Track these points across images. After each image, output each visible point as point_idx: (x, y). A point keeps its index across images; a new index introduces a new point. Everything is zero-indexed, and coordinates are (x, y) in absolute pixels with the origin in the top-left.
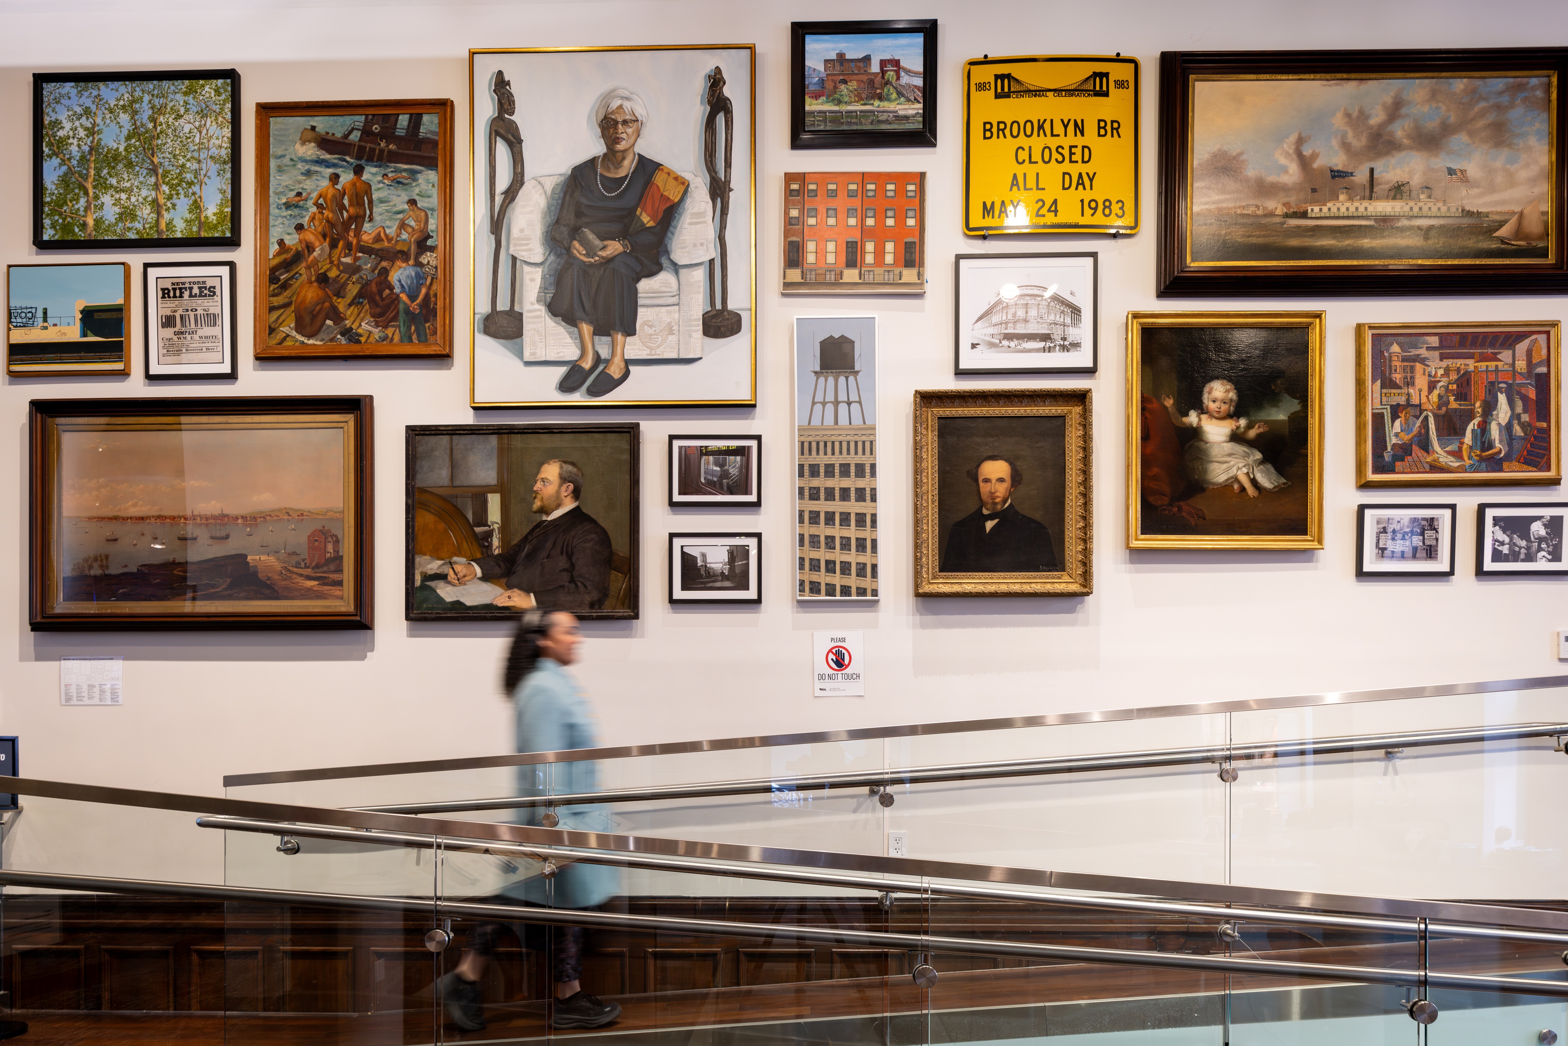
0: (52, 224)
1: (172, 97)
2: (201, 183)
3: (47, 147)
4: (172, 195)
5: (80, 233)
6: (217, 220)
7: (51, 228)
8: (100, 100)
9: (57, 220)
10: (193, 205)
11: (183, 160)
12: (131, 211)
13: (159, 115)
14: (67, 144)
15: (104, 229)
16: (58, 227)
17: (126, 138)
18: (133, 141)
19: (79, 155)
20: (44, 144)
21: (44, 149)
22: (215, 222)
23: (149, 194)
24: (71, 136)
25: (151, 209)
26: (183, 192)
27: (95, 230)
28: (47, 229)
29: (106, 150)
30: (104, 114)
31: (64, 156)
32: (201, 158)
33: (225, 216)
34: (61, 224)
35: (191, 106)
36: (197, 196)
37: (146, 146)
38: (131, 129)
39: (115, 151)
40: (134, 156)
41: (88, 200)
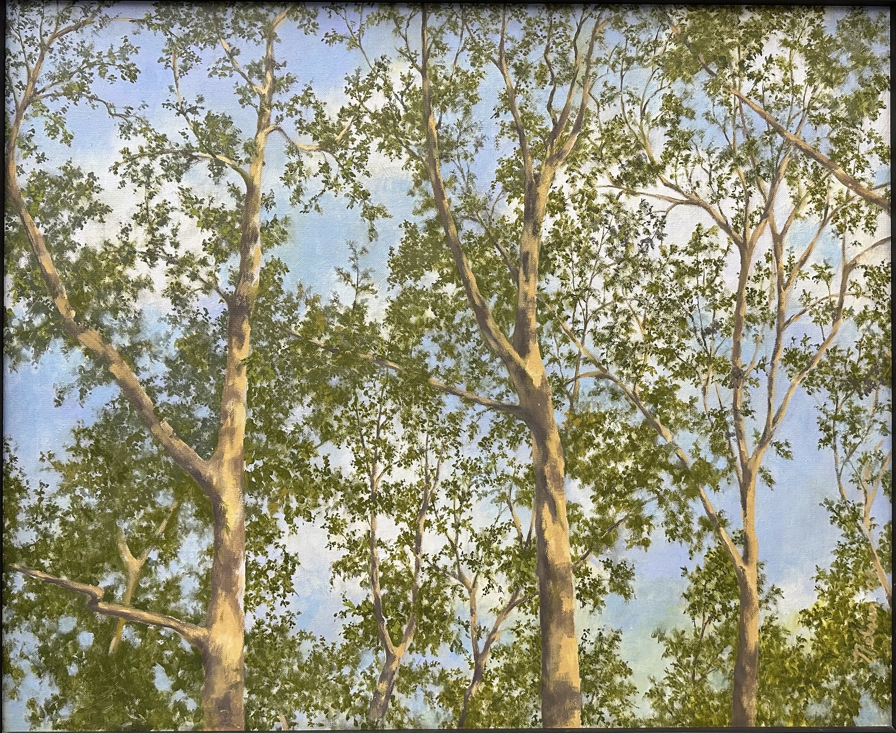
0: (43, 651)
1: (613, 80)
2: (747, 475)
3: (21, 293)
4: (614, 526)
5: (179, 695)
6: (819, 644)
7: (39, 671)
8: (276, 86)
9: (72, 636)
10: (710, 573)
11: (661, 371)
12: (419, 594)
13: (551, 161)
14: (118, 287)
15: (294, 678)
16: (73, 670)
17: (395, 263)
18: (433, 276)
19: (178, 334)
20: (9, 280)
21: (9, 303)
22: (808, 650)
23: (506, 518)
24: (141, 248)
25: (514, 590)
26: (660, 516)
27: (248, 683)
28: (21, 674)
29: (302, 313)
30: (293, 150)
31: (106, 338)
32: (745, 359)
33: (855, 624)
34: (90, 654)
35: (700, 123)
36: (726, 534)
37: (491, 304)
38: (419, 221)
39: (344, 319)
40: (432, 348)
41: (218, 542)
